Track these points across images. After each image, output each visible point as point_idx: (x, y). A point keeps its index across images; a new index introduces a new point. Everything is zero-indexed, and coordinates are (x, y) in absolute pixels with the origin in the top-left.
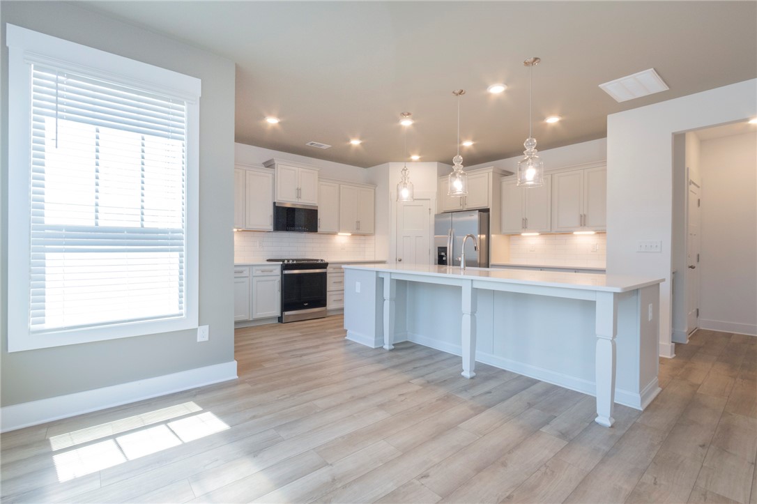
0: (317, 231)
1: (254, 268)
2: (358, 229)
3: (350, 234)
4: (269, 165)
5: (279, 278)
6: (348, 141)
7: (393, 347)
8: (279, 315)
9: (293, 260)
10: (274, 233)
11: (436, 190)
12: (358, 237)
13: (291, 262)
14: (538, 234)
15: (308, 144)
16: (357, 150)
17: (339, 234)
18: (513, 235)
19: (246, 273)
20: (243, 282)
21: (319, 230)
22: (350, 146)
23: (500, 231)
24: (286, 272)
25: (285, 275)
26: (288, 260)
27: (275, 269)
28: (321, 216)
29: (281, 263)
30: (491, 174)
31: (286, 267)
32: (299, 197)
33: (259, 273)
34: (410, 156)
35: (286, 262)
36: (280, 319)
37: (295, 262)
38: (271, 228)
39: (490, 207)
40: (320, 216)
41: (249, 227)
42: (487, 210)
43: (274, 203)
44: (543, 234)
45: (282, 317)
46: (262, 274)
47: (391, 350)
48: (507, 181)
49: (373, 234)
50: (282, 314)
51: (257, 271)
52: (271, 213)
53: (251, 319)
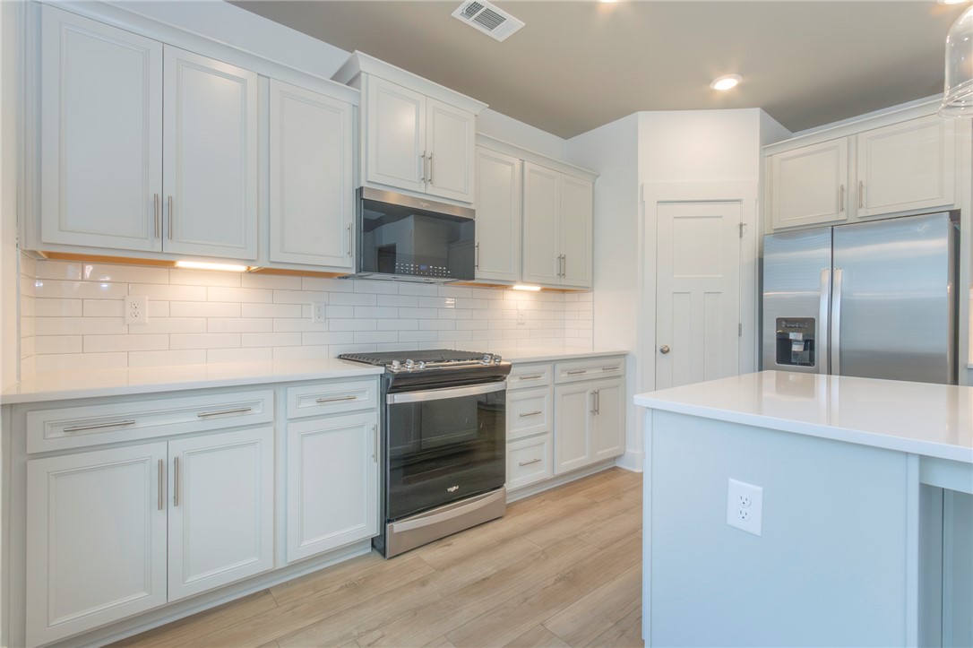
1: (293, 392)
2: (562, 273)
3: (538, 288)
4: (346, 77)
5: (374, 419)
8: (374, 531)
10: (358, 283)
11: (757, 179)
12: (551, 295)
13: (410, 367)
17: (516, 287)
19: (263, 410)
20: (254, 442)
21: (477, 274)
24: (398, 398)
25: (395, 407)
26: (401, 361)
27: (361, 391)
28: (485, 238)
29: (381, 370)
31: (395, 382)
33: (309, 407)
35: (396, 366)
36: (379, 545)
37: (421, 366)
38: (348, 263)
40: (481, 236)
41: (281, 258)
43: (360, 191)
45: (383, 535)
46: (320, 409)
49: (589, 289)
50: (384, 529)
51: (302, 398)
52: (345, 217)
53: (281, 565)
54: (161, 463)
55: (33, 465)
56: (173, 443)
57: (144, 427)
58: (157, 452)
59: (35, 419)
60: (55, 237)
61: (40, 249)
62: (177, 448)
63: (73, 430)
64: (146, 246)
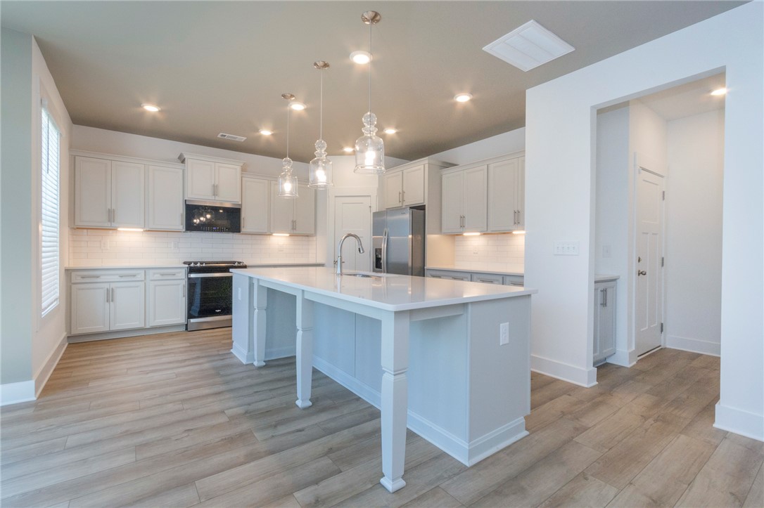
0: (240, 232)
1: (151, 272)
2: (294, 228)
3: (288, 235)
5: (184, 282)
6: (257, 130)
7: (264, 364)
8: (184, 321)
9: (202, 263)
10: (192, 233)
11: (377, 186)
12: (297, 238)
13: (198, 265)
14: (479, 234)
15: (219, 136)
16: (268, 141)
18: (455, 236)
19: (141, 276)
20: (137, 287)
21: (243, 230)
22: (260, 136)
23: (440, 230)
24: (193, 276)
25: (192, 278)
26: (196, 263)
27: (179, 273)
28: (245, 215)
29: (187, 266)
30: (427, 166)
31: (192, 270)
32: (215, 194)
33: (157, 276)
34: (342, 148)
35: (192, 265)
36: (187, 327)
37: (204, 265)
38: (184, 230)
39: (426, 203)
40: (243, 215)
41: (153, 227)
42: (422, 208)
43: (186, 201)
44: (485, 234)
45: (187, 324)
46: (161, 278)
47: (260, 368)
48: (448, 174)
49: (314, 234)
50: (188, 321)
51: (154, 274)
52: (181, 211)
53: (148, 327)
54: (107, 289)
55: (73, 286)
56: (111, 284)
57: (102, 279)
58: (106, 286)
59: (74, 274)
60: (78, 223)
61: (75, 227)
62: (113, 285)
63: (83, 277)
64: (106, 225)
